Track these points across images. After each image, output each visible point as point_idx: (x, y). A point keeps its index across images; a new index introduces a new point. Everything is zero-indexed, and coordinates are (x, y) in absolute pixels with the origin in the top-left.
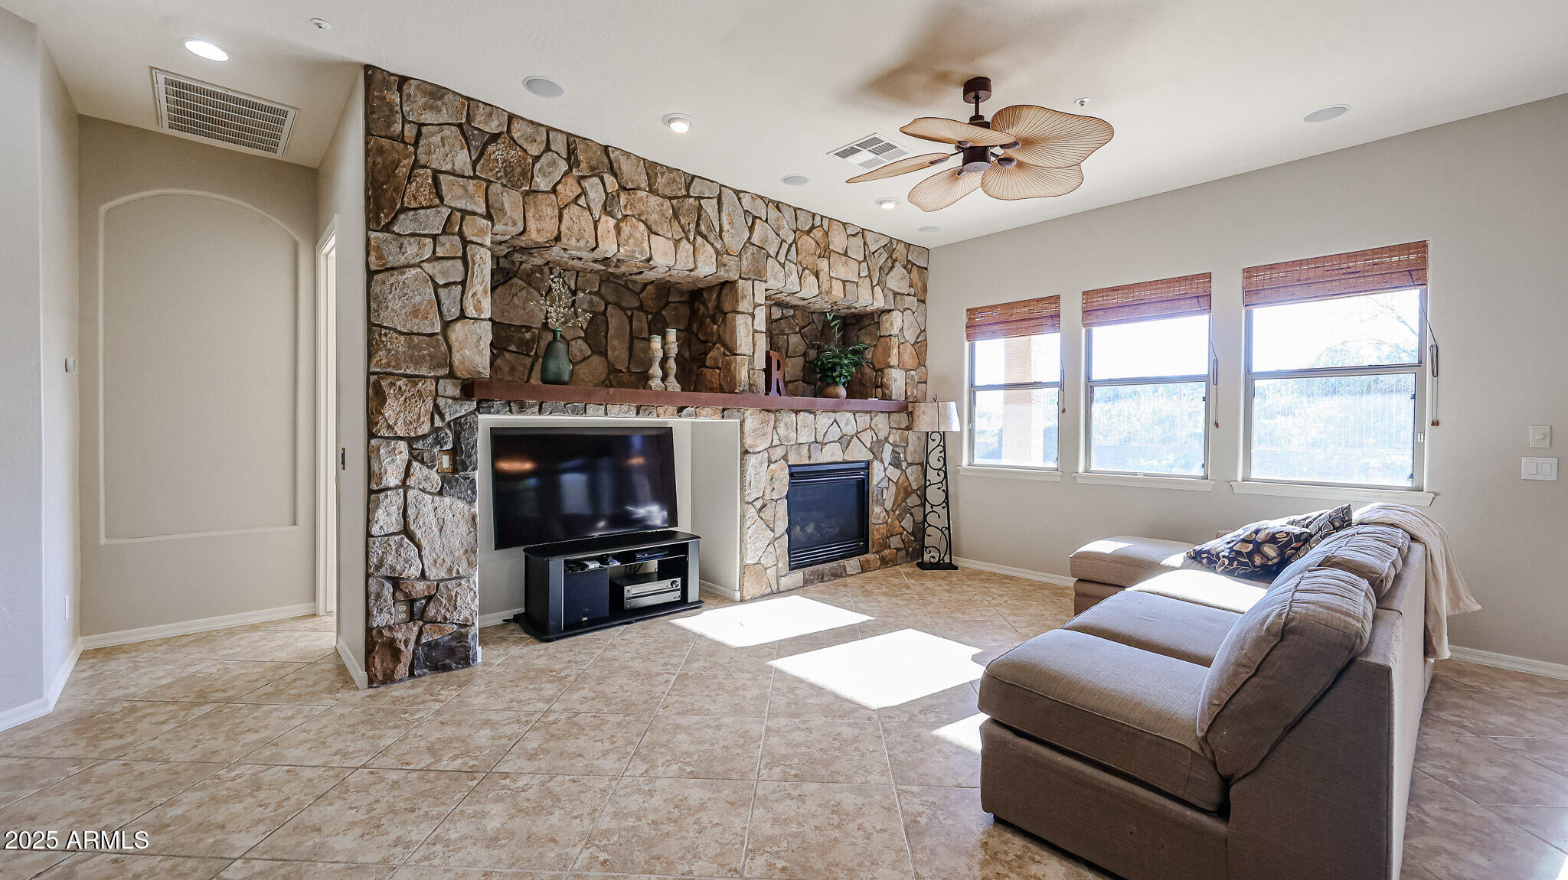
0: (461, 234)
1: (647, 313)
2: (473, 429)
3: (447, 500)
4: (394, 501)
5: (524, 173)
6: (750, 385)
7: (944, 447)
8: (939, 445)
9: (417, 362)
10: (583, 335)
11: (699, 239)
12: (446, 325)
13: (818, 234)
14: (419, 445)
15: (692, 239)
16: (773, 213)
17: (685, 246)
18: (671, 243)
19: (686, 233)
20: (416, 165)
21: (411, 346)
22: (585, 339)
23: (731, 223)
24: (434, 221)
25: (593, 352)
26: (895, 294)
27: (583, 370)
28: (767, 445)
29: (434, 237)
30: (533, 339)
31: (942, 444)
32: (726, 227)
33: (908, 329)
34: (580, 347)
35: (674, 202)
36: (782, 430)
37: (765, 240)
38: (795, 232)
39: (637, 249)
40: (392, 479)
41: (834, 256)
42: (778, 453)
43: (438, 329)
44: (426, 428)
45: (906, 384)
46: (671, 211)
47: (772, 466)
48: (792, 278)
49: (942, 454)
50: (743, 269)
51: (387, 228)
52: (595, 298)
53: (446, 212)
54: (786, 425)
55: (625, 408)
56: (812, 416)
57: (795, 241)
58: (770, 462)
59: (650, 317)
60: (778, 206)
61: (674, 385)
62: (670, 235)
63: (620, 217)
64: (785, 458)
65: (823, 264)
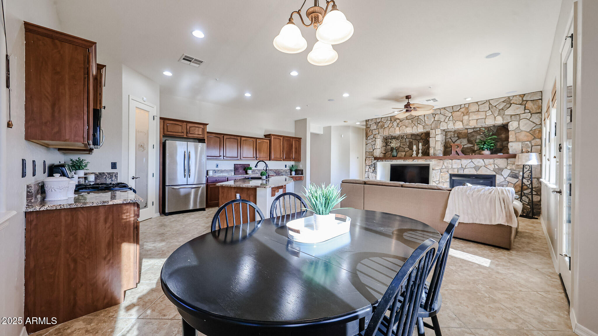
0: (375, 137)
1: (423, 140)
2: (376, 164)
3: (373, 174)
4: (367, 173)
5: (383, 126)
6: (434, 154)
7: (531, 171)
8: (529, 170)
9: (370, 155)
10: (408, 146)
11: (418, 125)
12: (373, 150)
13: (462, 110)
14: (370, 166)
15: (416, 125)
16: (442, 111)
17: (415, 127)
18: (411, 128)
19: (415, 125)
20: (370, 130)
21: (369, 154)
22: (408, 147)
23: (428, 118)
24: (372, 137)
25: (410, 150)
26: (511, 116)
27: (407, 154)
28: (440, 168)
29: (372, 139)
30: (398, 149)
31: (530, 170)
32: (426, 119)
33: (523, 126)
34: (407, 149)
35: (412, 119)
36: (445, 164)
37: (440, 118)
38: (452, 113)
39: (403, 131)
40: (367, 171)
41: (471, 114)
42: (445, 170)
43: (372, 151)
44: (370, 164)
45: (522, 147)
46: (411, 122)
47: (441, 173)
48: (450, 125)
49: (530, 174)
50: (432, 127)
51: (367, 139)
52: (410, 139)
53: (373, 135)
54: (447, 163)
55: (401, 160)
56: (460, 160)
57: (452, 115)
58: (441, 172)
59: (424, 140)
60: (444, 108)
61: (420, 155)
62: (410, 126)
63: (400, 126)
64: (448, 172)
65: (466, 117)
